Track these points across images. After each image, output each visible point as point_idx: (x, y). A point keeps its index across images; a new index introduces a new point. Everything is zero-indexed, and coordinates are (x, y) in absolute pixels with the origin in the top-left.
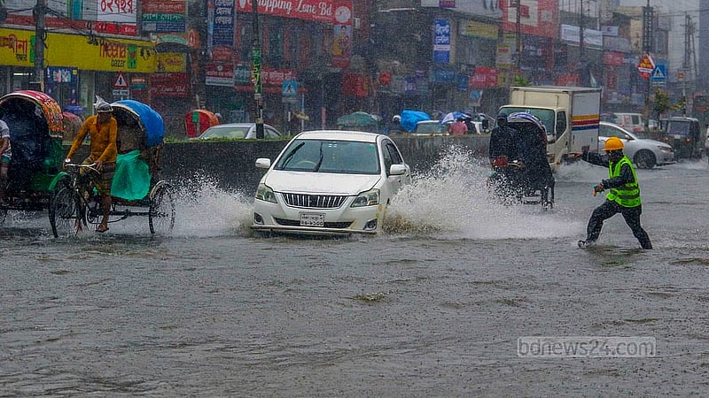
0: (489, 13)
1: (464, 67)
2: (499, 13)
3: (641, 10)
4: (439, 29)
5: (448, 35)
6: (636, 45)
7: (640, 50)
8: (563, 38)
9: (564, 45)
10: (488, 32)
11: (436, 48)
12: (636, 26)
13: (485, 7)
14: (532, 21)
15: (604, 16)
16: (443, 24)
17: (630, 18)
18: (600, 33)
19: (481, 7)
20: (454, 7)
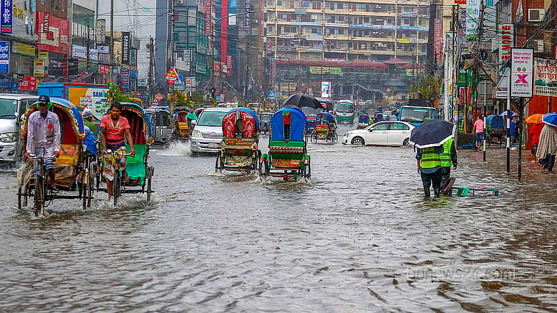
0: (29, 38)
1: (15, 76)
2: (36, 38)
3: (121, 35)
4: (2, 49)
5: (7, 53)
6: (117, 60)
7: (120, 63)
8: (74, 54)
9: (76, 60)
10: (29, 50)
12: (118, 46)
13: (28, 33)
14: (55, 43)
15: (99, 39)
16: (4, 45)
17: (114, 40)
18: (96, 51)
19: (25, 33)
20: (11, 33)
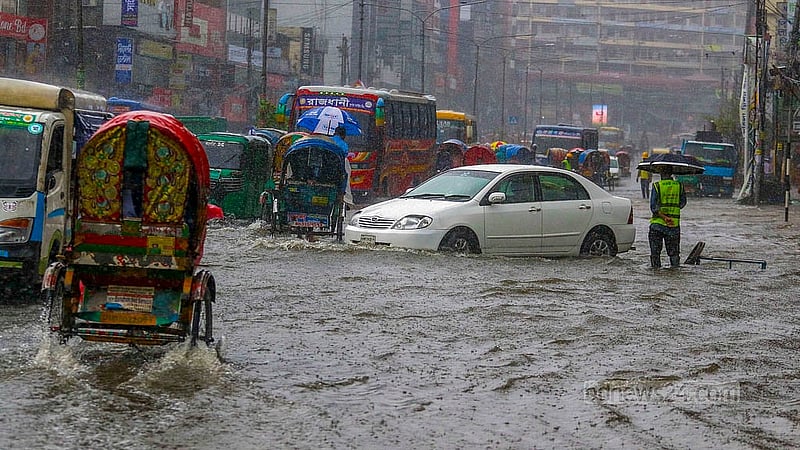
0: (163, 33)
1: (141, 87)
2: (170, 34)
3: (300, 31)
4: (122, 48)
5: (129, 54)
6: (294, 67)
7: (298, 72)
8: (229, 59)
9: (232, 67)
10: (164, 52)
11: (118, 68)
12: (295, 48)
13: (161, 26)
14: (202, 43)
16: (125, 43)
17: (290, 39)
20: (136, 26)
